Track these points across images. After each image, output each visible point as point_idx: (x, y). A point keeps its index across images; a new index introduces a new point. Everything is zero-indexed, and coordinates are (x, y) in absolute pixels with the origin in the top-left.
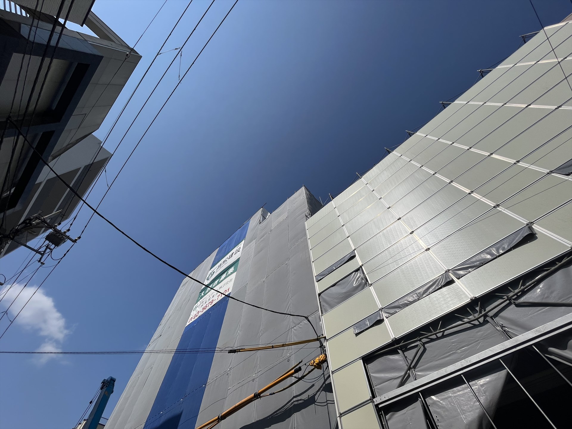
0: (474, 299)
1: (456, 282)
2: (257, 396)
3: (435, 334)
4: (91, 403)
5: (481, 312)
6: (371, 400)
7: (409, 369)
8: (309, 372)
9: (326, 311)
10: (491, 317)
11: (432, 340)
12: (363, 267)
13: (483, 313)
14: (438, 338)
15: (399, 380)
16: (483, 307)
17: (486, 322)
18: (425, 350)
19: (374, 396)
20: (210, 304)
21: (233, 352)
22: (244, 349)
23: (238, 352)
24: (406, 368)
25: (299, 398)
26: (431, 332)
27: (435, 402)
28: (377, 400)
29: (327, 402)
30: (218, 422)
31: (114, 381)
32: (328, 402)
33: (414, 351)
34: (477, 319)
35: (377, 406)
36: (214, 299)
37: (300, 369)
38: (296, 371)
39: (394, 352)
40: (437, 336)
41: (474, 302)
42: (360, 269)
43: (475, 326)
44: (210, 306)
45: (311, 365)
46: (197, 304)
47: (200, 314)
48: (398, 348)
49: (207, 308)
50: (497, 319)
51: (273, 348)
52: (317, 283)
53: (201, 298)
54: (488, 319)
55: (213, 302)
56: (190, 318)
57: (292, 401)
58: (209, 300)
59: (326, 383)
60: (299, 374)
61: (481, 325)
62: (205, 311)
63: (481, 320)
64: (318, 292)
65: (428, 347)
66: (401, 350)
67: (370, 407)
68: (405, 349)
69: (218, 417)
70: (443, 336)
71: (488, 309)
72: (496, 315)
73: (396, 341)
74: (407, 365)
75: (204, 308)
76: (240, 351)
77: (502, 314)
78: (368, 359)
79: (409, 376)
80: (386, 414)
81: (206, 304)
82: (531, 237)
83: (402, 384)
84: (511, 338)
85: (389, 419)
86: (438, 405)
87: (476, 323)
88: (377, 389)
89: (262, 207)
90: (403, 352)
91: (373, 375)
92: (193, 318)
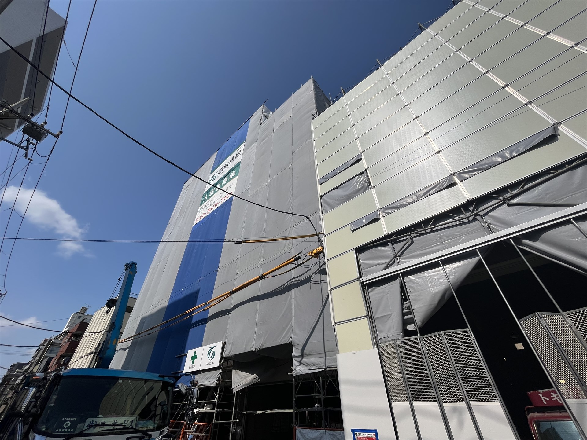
0: (470, 200)
1: (459, 185)
2: (262, 277)
3: (425, 230)
4: (119, 279)
5: (473, 212)
6: (358, 279)
7: (395, 257)
8: (307, 260)
9: (326, 211)
10: (481, 216)
11: (421, 235)
12: (368, 170)
13: (475, 212)
14: (426, 233)
15: (385, 265)
16: (476, 207)
17: (475, 220)
18: (412, 242)
19: (361, 276)
20: (215, 206)
21: (239, 243)
22: (250, 241)
23: (243, 243)
24: (393, 256)
25: (297, 279)
26: (422, 228)
27: (411, 281)
28: (363, 279)
29: (320, 281)
30: (231, 295)
31: (136, 265)
32: (322, 281)
33: (402, 244)
34: (467, 218)
35: (362, 283)
36: (218, 202)
37: (299, 258)
38: (296, 260)
39: (385, 244)
40: (426, 231)
41: (470, 203)
42: (365, 172)
43: (464, 223)
44: (215, 208)
45: (309, 255)
46: (201, 207)
47: (206, 215)
48: (388, 241)
49: (212, 210)
50: (486, 218)
51: (275, 240)
52: (319, 186)
53: (205, 201)
54: (478, 217)
55: (217, 204)
56: (196, 218)
57: (292, 281)
58: (214, 203)
59: (321, 268)
60: (299, 262)
61: (469, 222)
62: (210, 212)
63: (471, 219)
64: (320, 195)
65: (416, 240)
66: (391, 242)
67: (357, 284)
68: (394, 242)
69: (230, 291)
70: (432, 232)
71: (480, 209)
72: (485, 214)
73: (388, 236)
74: (394, 254)
75: (210, 209)
76: (245, 243)
77: (491, 214)
78: (359, 250)
79: (394, 262)
80: (369, 288)
81: (211, 207)
83: (386, 268)
84: (493, 233)
85: (371, 291)
86: (413, 282)
87: (466, 220)
88: (364, 271)
89: (263, 105)
90: (393, 244)
91: (363, 262)
92: (199, 218)
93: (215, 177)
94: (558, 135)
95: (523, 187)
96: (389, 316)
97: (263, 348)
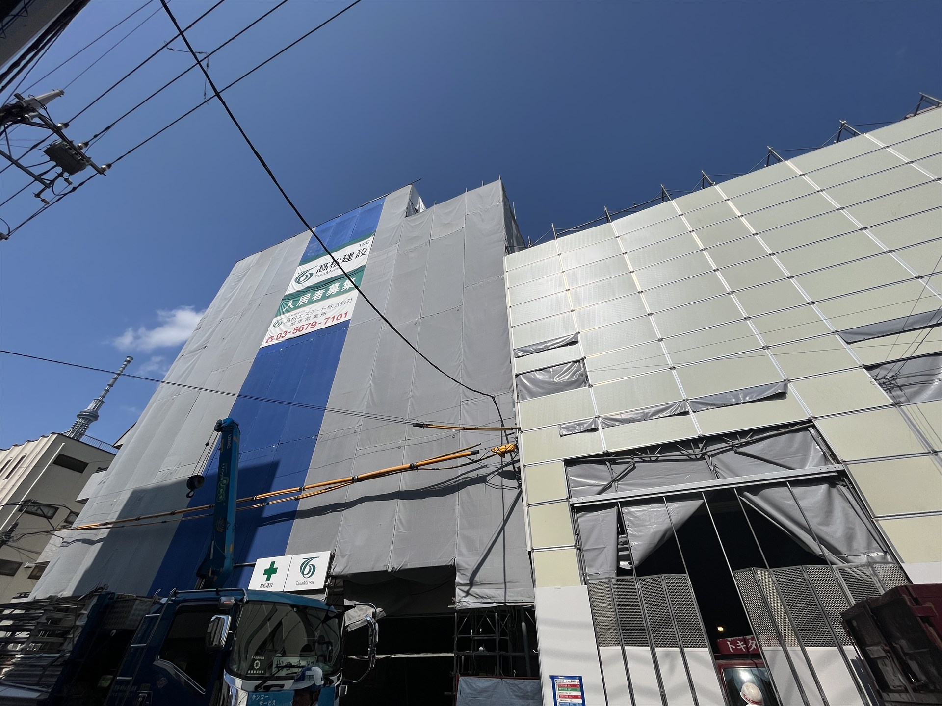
0: (701, 436)
1: (691, 415)
2: (413, 468)
3: (650, 457)
4: (207, 444)
5: (701, 451)
6: (568, 499)
7: (613, 481)
9: (524, 398)
10: (709, 456)
11: (645, 461)
12: (585, 360)
13: (704, 451)
14: (651, 461)
15: (600, 488)
16: (705, 446)
17: (702, 458)
18: (634, 468)
19: (570, 497)
20: (310, 326)
21: (419, 427)
24: (611, 480)
25: (465, 476)
26: (647, 454)
27: (629, 513)
28: (573, 500)
29: (502, 486)
30: (353, 483)
33: (624, 467)
34: (695, 455)
35: (572, 505)
36: (318, 320)
37: (478, 452)
38: (473, 454)
39: (602, 463)
40: (650, 459)
41: (701, 439)
42: (581, 361)
43: (691, 460)
44: (310, 330)
45: (493, 451)
46: (279, 318)
47: (289, 336)
48: (606, 460)
49: (304, 332)
50: (714, 460)
51: (464, 430)
52: (515, 359)
53: (288, 311)
54: (706, 457)
55: (315, 325)
56: (266, 338)
58: (308, 319)
59: (504, 469)
61: (697, 460)
62: (298, 334)
63: (698, 456)
64: (516, 372)
65: (638, 466)
66: (609, 462)
67: (566, 507)
68: (614, 462)
69: (353, 478)
70: (657, 461)
71: (709, 449)
72: (713, 456)
73: (607, 454)
74: (612, 478)
75: (298, 328)
76: (427, 427)
77: (718, 456)
78: (569, 463)
79: (611, 486)
80: (578, 512)
81: (301, 324)
82: (781, 395)
83: (600, 493)
84: (718, 479)
85: (580, 517)
86: (632, 515)
87: (694, 457)
88: (573, 490)
89: (412, 184)
90: (611, 464)
91: (572, 478)
92: (275, 338)
93: (311, 274)
94: (787, 393)
95: (751, 437)
96: (602, 550)
97: (407, 567)
